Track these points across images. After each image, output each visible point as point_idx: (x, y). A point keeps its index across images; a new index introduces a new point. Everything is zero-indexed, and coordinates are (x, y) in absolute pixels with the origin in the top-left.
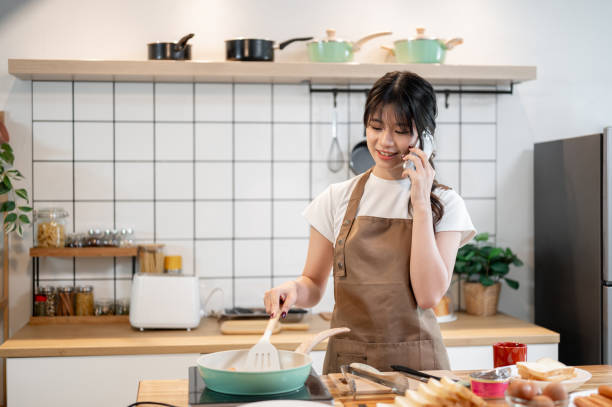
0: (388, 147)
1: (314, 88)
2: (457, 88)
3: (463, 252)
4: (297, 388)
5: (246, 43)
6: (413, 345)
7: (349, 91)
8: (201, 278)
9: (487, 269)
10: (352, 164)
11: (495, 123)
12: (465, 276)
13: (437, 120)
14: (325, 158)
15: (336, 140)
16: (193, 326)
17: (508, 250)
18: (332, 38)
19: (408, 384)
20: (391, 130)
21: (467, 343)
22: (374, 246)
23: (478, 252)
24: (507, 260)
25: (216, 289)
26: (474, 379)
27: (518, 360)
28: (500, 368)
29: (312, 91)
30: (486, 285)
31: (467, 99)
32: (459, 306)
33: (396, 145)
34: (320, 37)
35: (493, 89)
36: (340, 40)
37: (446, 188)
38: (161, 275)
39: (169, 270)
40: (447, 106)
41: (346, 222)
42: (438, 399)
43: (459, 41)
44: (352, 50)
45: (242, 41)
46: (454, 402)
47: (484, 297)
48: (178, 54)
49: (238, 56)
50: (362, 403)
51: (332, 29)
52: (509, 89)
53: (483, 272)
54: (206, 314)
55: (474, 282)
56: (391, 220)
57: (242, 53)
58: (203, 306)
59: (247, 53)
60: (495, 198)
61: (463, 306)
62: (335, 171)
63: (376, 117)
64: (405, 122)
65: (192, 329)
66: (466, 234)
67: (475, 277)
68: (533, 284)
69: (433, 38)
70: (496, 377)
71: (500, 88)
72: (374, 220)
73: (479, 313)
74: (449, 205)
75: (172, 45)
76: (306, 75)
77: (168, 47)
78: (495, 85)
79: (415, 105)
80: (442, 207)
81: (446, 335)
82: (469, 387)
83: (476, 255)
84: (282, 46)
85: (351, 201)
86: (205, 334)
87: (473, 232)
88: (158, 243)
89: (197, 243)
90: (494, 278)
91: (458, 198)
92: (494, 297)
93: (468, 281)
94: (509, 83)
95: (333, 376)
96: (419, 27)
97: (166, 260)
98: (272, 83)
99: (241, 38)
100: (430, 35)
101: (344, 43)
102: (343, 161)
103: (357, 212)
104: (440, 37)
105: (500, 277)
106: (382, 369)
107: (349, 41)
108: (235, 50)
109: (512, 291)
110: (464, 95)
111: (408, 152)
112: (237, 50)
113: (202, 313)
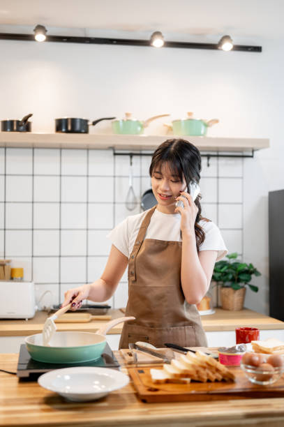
0: (166, 191)
1: (117, 152)
2: (215, 153)
3: (219, 266)
4: (95, 359)
5: (69, 121)
6: (181, 329)
7: (141, 155)
8: (36, 284)
9: (236, 278)
10: (142, 205)
11: (242, 178)
12: (221, 283)
13: (201, 174)
14: (124, 201)
15: (131, 188)
16: (30, 317)
17: (251, 265)
18: (129, 118)
19: (174, 356)
20: (168, 179)
21: (221, 329)
22: (155, 260)
23: (230, 266)
24: (250, 272)
25: (47, 292)
26: (221, 353)
27: (253, 340)
28: (239, 345)
29: (115, 154)
30: (235, 289)
31: (222, 161)
32: (217, 304)
33: (171, 190)
34: (120, 117)
35: (240, 154)
36: (134, 120)
37: (208, 220)
38: (8, 281)
39: (14, 278)
40: (208, 165)
41: (137, 243)
42: (193, 366)
43: (217, 121)
44: (143, 126)
45: (67, 120)
46: (204, 368)
47: (234, 297)
48: (22, 128)
49: (64, 130)
50: (141, 369)
51: (129, 112)
52: (251, 154)
53: (233, 280)
54: (40, 309)
55: (227, 287)
56: (168, 242)
57: (67, 127)
58: (37, 303)
59: (69, 128)
60: (242, 229)
61: (220, 304)
62: (131, 210)
63: (157, 170)
64: (177, 174)
65: (29, 319)
66: (221, 253)
67: (228, 284)
68: (268, 288)
69: (198, 119)
70: (236, 351)
71: (245, 154)
72: (156, 242)
73: (231, 309)
74: (209, 232)
75: (18, 122)
76: (111, 143)
77: (15, 123)
78: (242, 152)
79: (185, 162)
80: (204, 234)
81: (204, 324)
82: (217, 359)
83: (228, 268)
84: (94, 123)
85: (141, 228)
86: (38, 323)
87: (225, 252)
88: (7, 259)
89: (34, 258)
90: (241, 284)
91: (216, 228)
92: (241, 297)
93: (223, 287)
94: (251, 150)
95: (123, 351)
96: (190, 111)
97: (12, 271)
98: (88, 149)
99: (66, 117)
100: (196, 117)
101: (137, 121)
102: (136, 203)
103: (145, 236)
104: (203, 118)
105: (246, 283)
106: (158, 346)
107: (140, 120)
108: (62, 125)
109: (253, 293)
110: (220, 158)
111: (180, 195)
112: (63, 125)
113: (37, 308)
